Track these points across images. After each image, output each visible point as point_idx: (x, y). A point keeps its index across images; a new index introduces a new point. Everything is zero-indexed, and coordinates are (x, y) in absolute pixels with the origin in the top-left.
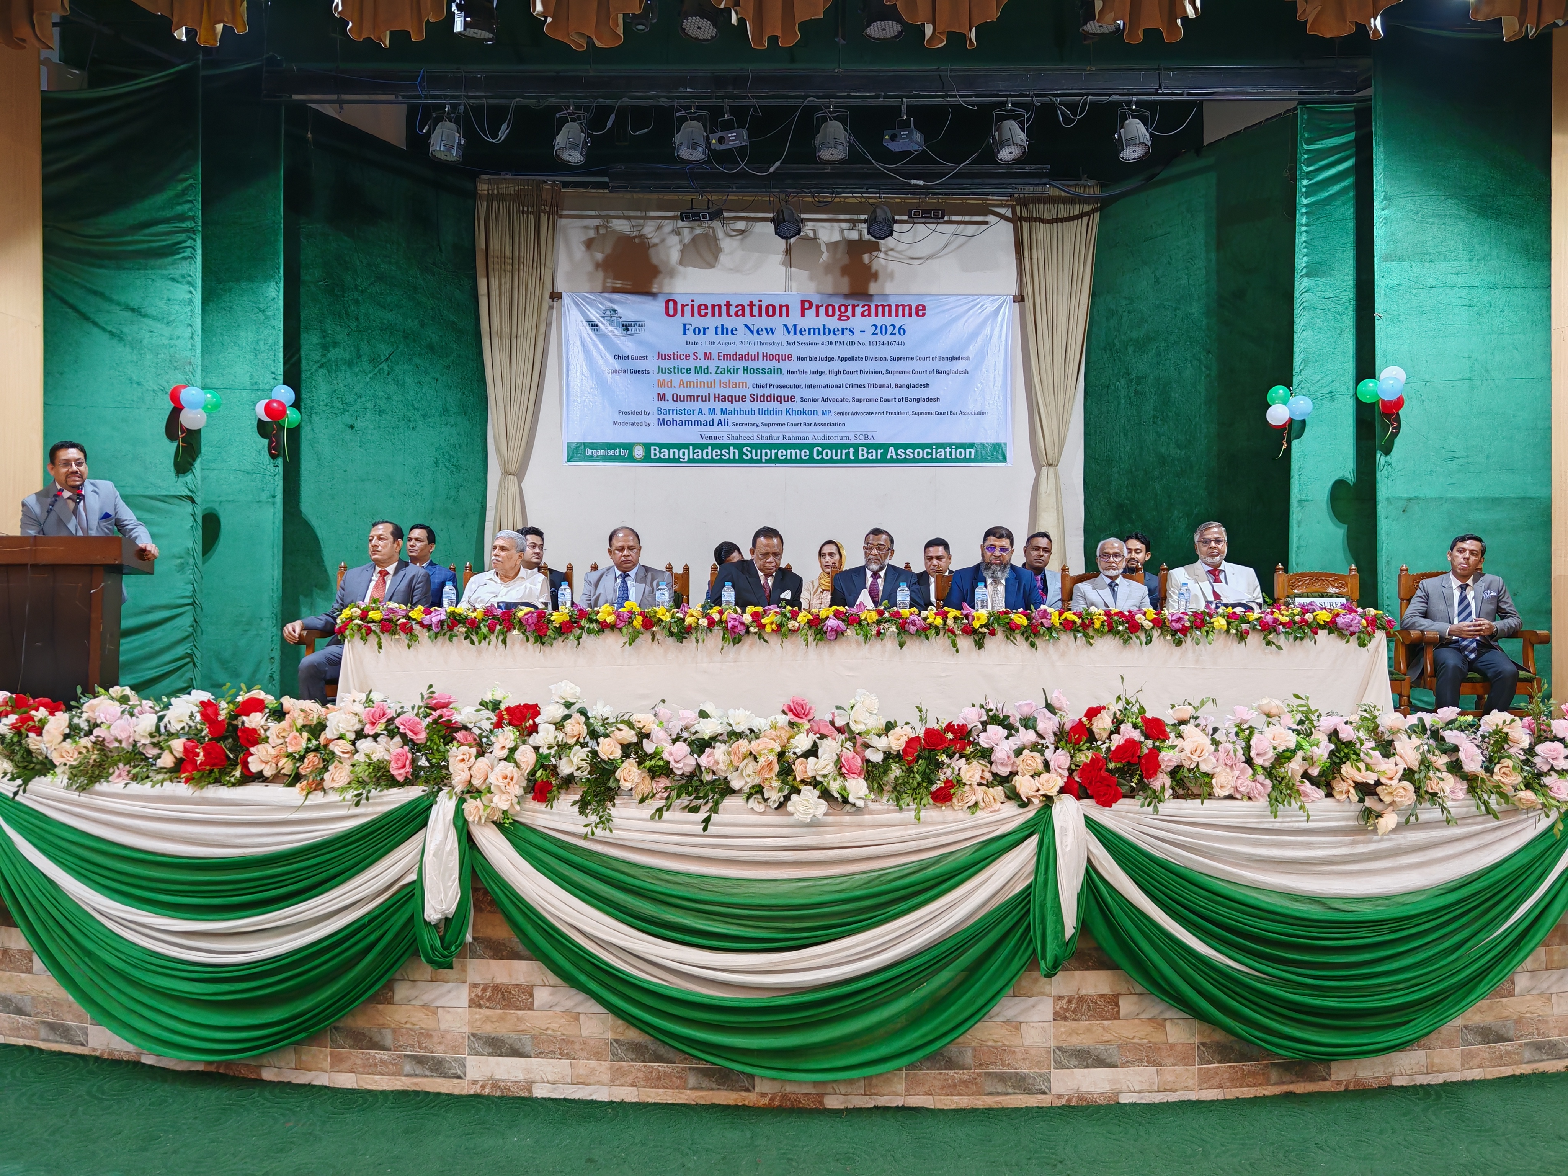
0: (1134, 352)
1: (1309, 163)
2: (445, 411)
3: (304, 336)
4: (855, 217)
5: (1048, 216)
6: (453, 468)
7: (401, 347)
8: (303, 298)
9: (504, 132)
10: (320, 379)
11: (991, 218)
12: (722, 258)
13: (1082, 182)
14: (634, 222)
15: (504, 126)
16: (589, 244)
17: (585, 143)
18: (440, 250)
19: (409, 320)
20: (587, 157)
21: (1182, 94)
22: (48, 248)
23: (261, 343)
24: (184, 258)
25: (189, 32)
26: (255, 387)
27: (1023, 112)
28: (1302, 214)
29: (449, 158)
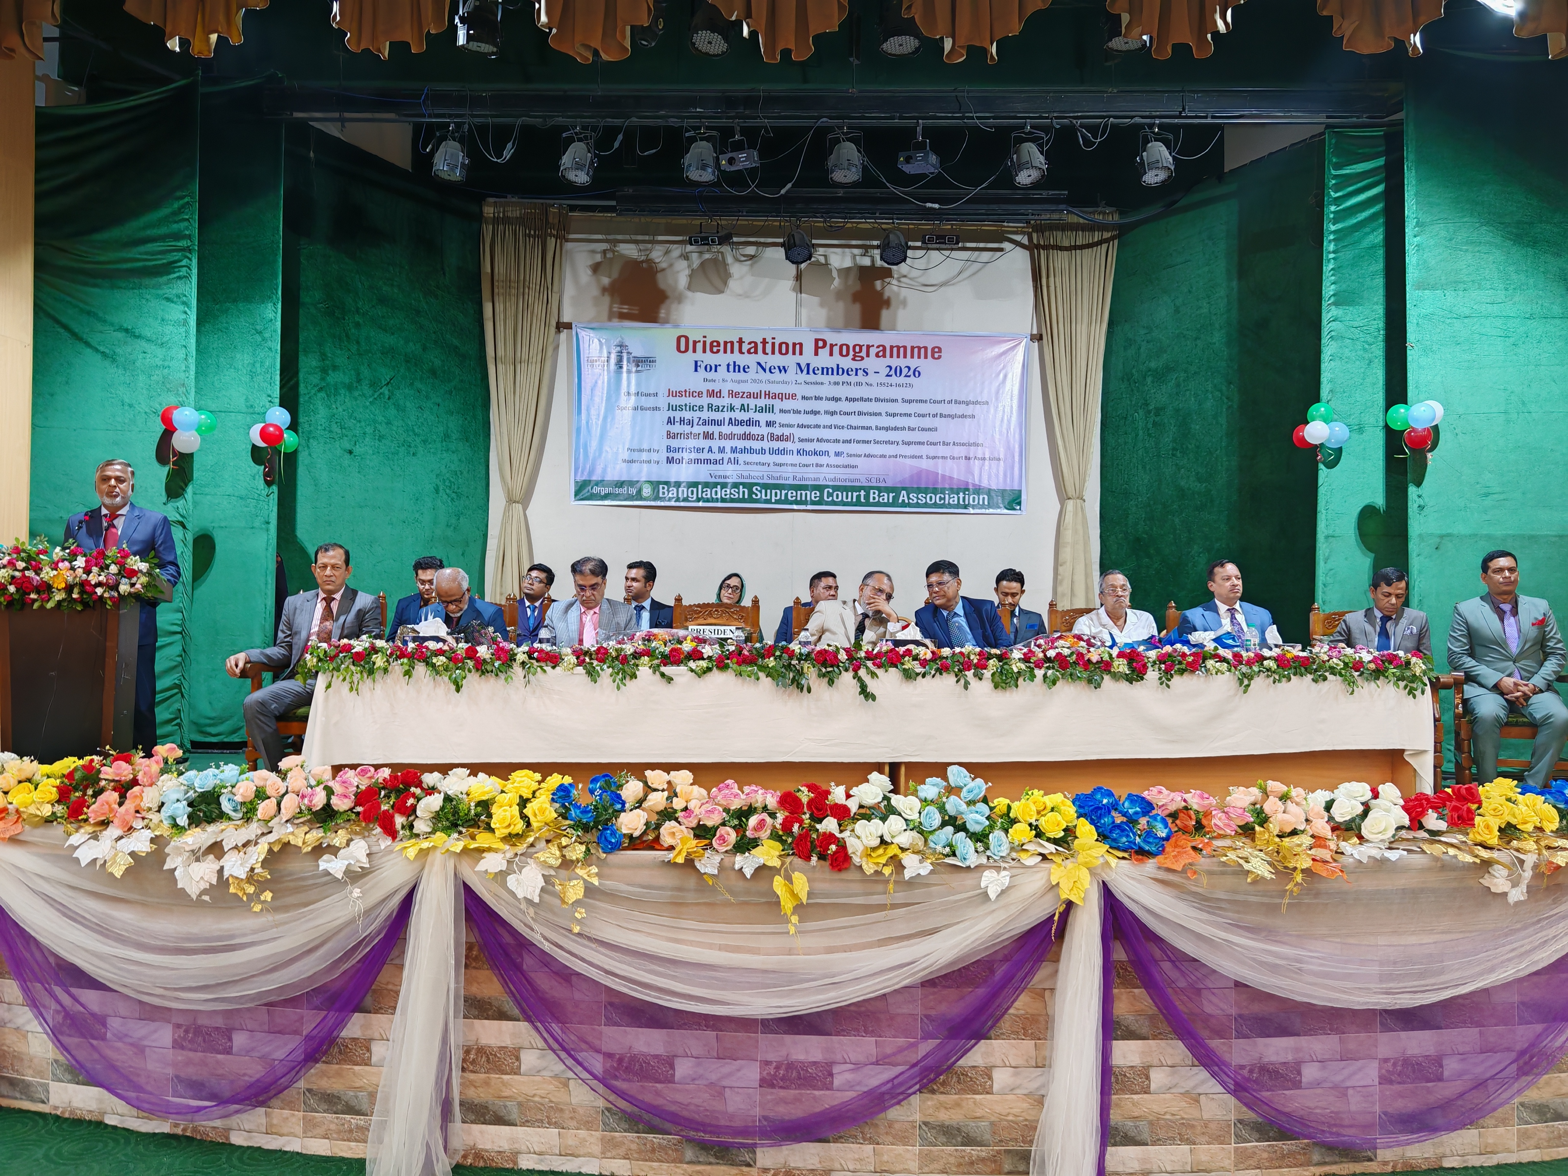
0: (1153, 382)
1: (1337, 188)
2: (447, 436)
3: (302, 358)
4: (868, 243)
5: (1066, 243)
6: (454, 495)
7: (402, 370)
8: (302, 321)
9: (508, 153)
10: (319, 403)
11: (1006, 245)
12: (732, 283)
13: (1100, 209)
14: (642, 246)
15: (510, 145)
16: (596, 268)
17: (592, 163)
18: (444, 274)
19: (411, 344)
20: (594, 179)
21: (1206, 117)
22: (40, 266)
23: (258, 365)
24: (179, 278)
25: (184, 43)
26: (251, 410)
27: (1043, 135)
28: (1330, 241)
29: (452, 178)
